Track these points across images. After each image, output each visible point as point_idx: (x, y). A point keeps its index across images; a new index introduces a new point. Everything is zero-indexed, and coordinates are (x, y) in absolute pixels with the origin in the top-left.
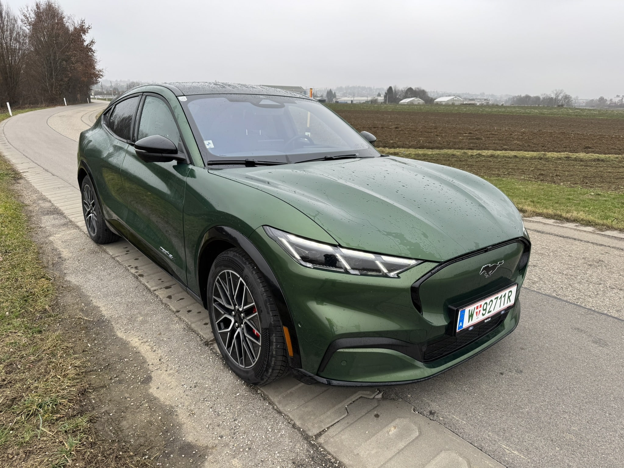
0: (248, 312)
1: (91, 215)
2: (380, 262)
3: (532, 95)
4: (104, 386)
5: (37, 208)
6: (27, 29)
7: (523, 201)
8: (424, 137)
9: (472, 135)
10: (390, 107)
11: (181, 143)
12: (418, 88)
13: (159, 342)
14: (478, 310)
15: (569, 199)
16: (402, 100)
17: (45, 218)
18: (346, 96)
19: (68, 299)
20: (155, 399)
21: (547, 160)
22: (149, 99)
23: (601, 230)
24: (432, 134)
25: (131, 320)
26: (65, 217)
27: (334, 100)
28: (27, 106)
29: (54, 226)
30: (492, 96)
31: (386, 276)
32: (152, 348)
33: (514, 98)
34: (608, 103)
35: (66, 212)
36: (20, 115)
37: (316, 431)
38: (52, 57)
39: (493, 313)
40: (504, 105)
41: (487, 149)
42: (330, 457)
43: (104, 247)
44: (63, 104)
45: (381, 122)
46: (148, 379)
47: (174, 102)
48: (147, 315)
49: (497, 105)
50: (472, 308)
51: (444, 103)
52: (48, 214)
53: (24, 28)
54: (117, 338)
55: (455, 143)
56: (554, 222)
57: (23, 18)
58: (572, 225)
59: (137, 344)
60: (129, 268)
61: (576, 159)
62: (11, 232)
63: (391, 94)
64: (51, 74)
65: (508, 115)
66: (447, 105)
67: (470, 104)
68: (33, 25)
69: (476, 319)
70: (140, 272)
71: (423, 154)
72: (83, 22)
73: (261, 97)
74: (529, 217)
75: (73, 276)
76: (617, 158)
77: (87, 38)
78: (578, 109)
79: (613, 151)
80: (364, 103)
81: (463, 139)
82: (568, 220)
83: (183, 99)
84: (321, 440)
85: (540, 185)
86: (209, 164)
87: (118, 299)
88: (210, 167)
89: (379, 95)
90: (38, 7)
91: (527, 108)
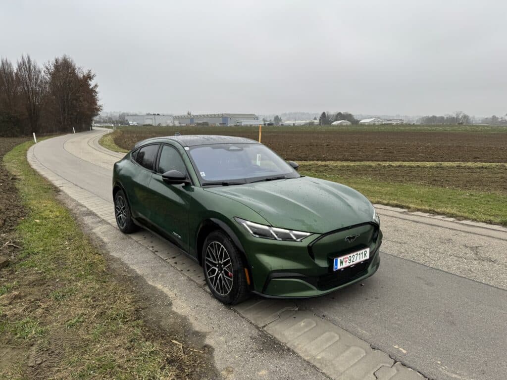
0: (225, 264)
1: (121, 215)
2: (292, 234)
3: (438, 115)
4: (147, 308)
5: (78, 212)
6: (48, 78)
7: (415, 200)
8: (349, 152)
9: (387, 150)
10: (324, 128)
11: (187, 174)
12: (346, 113)
13: (173, 287)
14: (346, 260)
15: (450, 198)
16: (333, 122)
17: (86, 218)
18: (289, 120)
19: (115, 266)
20: (176, 313)
21: (442, 168)
22: (165, 147)
23: (459, 220)
24: (355, 150)
25: (156, 275)
26: (98, 217)
27: (280, 123)
28: (45, 134)
29: (93, 223)
30: (406, 116)
31: (295, 241)
32: (170, 289)
33: (423, 118)
34: (500, 120)
35: (99, 214)
36: (42, 142)
37: (262, 325)
38: (66, 98)
39: (355, 262)
40: (415, 124)
41: (397, 160)
42: (269, 335)
43: (130, 235)
44: (72, 132)
45: (316, 141)
46: (171, 304)
47: (182, 151)
48: (164, 273)
49: (409, 124)
50: (342, 258)
51: (367, 124)
52: (86, 215)
53: (46, 77)
54: (149, 285)
55: (373, 156)
56: (429, 215)
57: (46, 70)
58: (440, 217)
59: (161, 288)
60: (148, 247)
61: (465, 168)
62: (68, 227)
63: (324, 118)
64: (64, 110)
65: (417, 132)
66: (369, 125)
67: (387, 124)
68: (53, 74)
69: (345, 265)
70: (155, 249)
71: (346, 166)
72: (90, 71)
73: (230, 145)
74: (412, 212)
75: (114, 253)
76: (497, 166)
77: (92, 83)
78: (474, 126)
79: (497, 160)
80: (303, 125)
81: (379, 153)
82: (438, 214)
83: (187, 149)
84: (265, 329)
85: (430, 188)
86: (203, 185)
87: (145, 265)
88: (204, 186)
89: (315, 119)
90: (57, 61)
91: (434, 126)
